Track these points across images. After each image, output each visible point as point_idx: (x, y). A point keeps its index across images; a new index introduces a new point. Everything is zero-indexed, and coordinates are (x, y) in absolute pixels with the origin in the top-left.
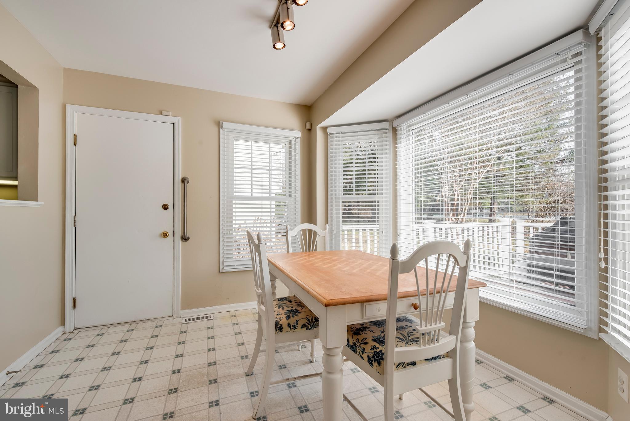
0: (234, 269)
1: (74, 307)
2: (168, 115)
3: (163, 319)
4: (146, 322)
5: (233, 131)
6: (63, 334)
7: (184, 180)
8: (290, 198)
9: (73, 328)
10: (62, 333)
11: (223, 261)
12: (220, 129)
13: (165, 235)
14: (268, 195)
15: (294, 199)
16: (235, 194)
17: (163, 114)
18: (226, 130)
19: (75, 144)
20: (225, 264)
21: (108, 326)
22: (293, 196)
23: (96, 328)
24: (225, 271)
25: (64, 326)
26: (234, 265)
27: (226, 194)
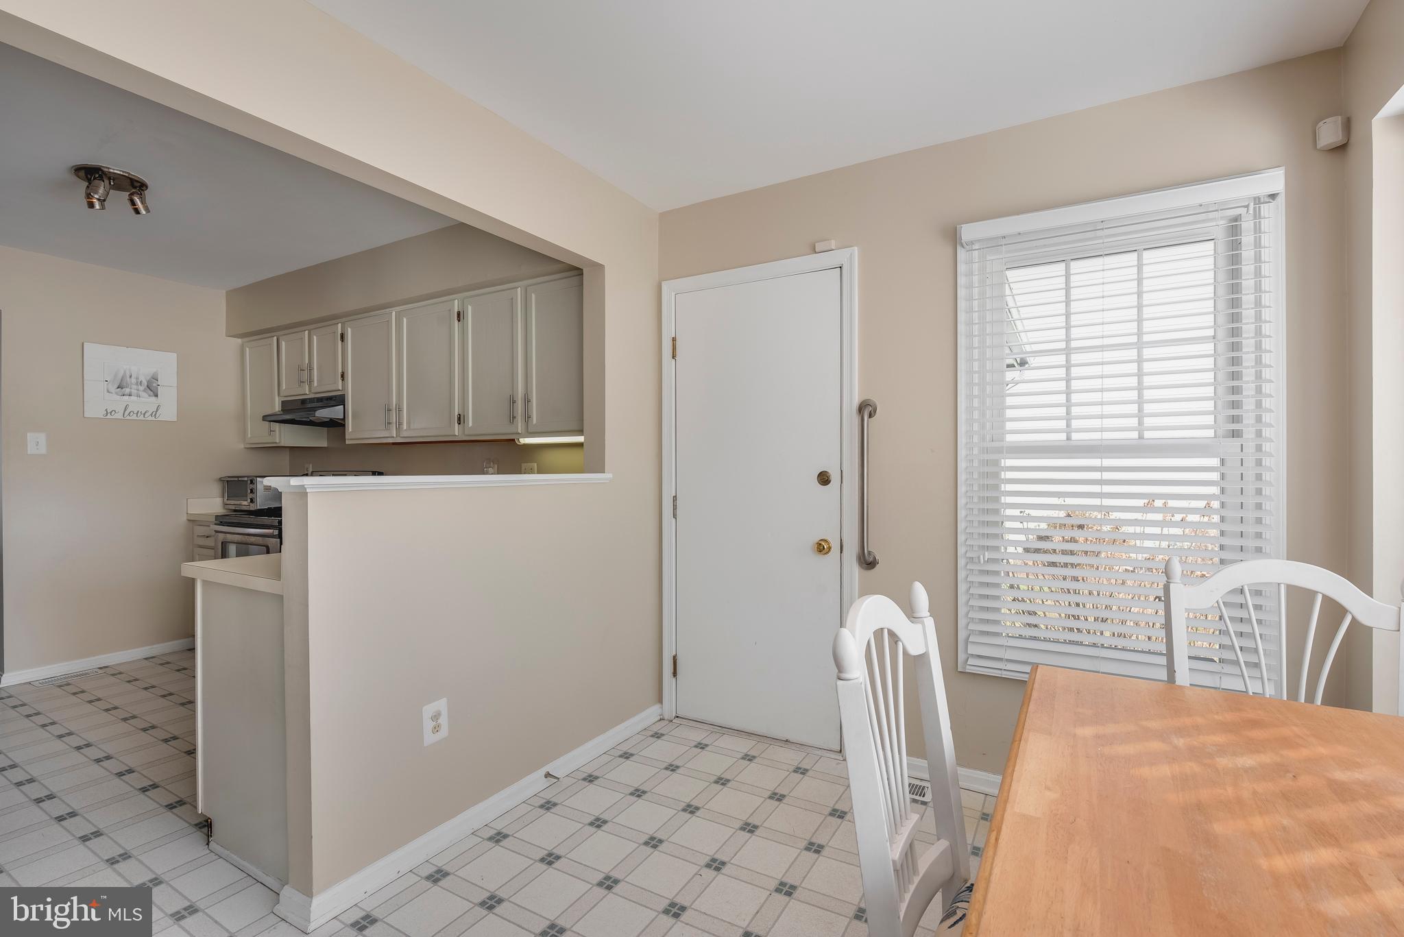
0: (999, 672)
1: (675, 674)
2: (825, 249)
3: (819, 752)
4: (786, 746)
5: (994, 243)
6: (661, 720)
7: (866, 409)
8: (1236, 442)
9: (674, 715)
10: (659, 718)
11: (967, 641)
12: (959, 248)
13: (822, 548)
14: (1135, 435)
15: (1250, 448)
16: (1010, 438)
17: (817, 250)
18: (976, 246)
19: (674, 357)
20: (972, 650)
21: (724, 729)
22: (1249, 433)
23: (706, 727)
24: (969, 669)
25: (662, 703)
26: (1000, 659)
27: (976, 439)
